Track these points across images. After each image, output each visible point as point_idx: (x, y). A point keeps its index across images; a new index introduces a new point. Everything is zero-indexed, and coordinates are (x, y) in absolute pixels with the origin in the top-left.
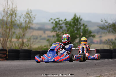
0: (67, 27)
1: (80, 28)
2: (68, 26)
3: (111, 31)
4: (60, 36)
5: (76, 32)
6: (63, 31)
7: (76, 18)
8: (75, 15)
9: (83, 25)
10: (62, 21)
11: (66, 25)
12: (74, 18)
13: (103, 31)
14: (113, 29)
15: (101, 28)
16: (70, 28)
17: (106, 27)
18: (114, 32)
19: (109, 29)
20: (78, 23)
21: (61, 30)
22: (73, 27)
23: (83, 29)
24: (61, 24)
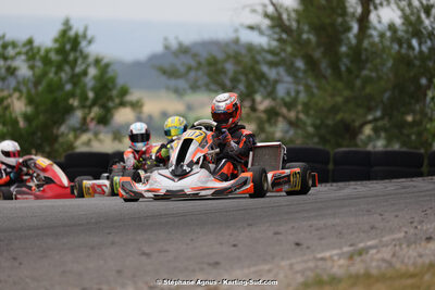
0: (32, 67)
1: (85, 73)
2: (39, 64)
3: (200, 83)
4: (5, 103)
5: (68, 87)
6: (18, 83)
7: (72, 33)
8: (67, 25)
9: (97, 62)
10: (14, 45)
11: (31, 63)
12: (64, 33)
13: (173, 82)
14: (209, 75)
15: (164, 72)
16: (45, 74)
17: (183, 70)
18: (213, 87)
19: (192, 74)
20: (78, 54)
21: (12, 82)
22: (59, 68)
23: (94, 78)
24: (13, 58)
